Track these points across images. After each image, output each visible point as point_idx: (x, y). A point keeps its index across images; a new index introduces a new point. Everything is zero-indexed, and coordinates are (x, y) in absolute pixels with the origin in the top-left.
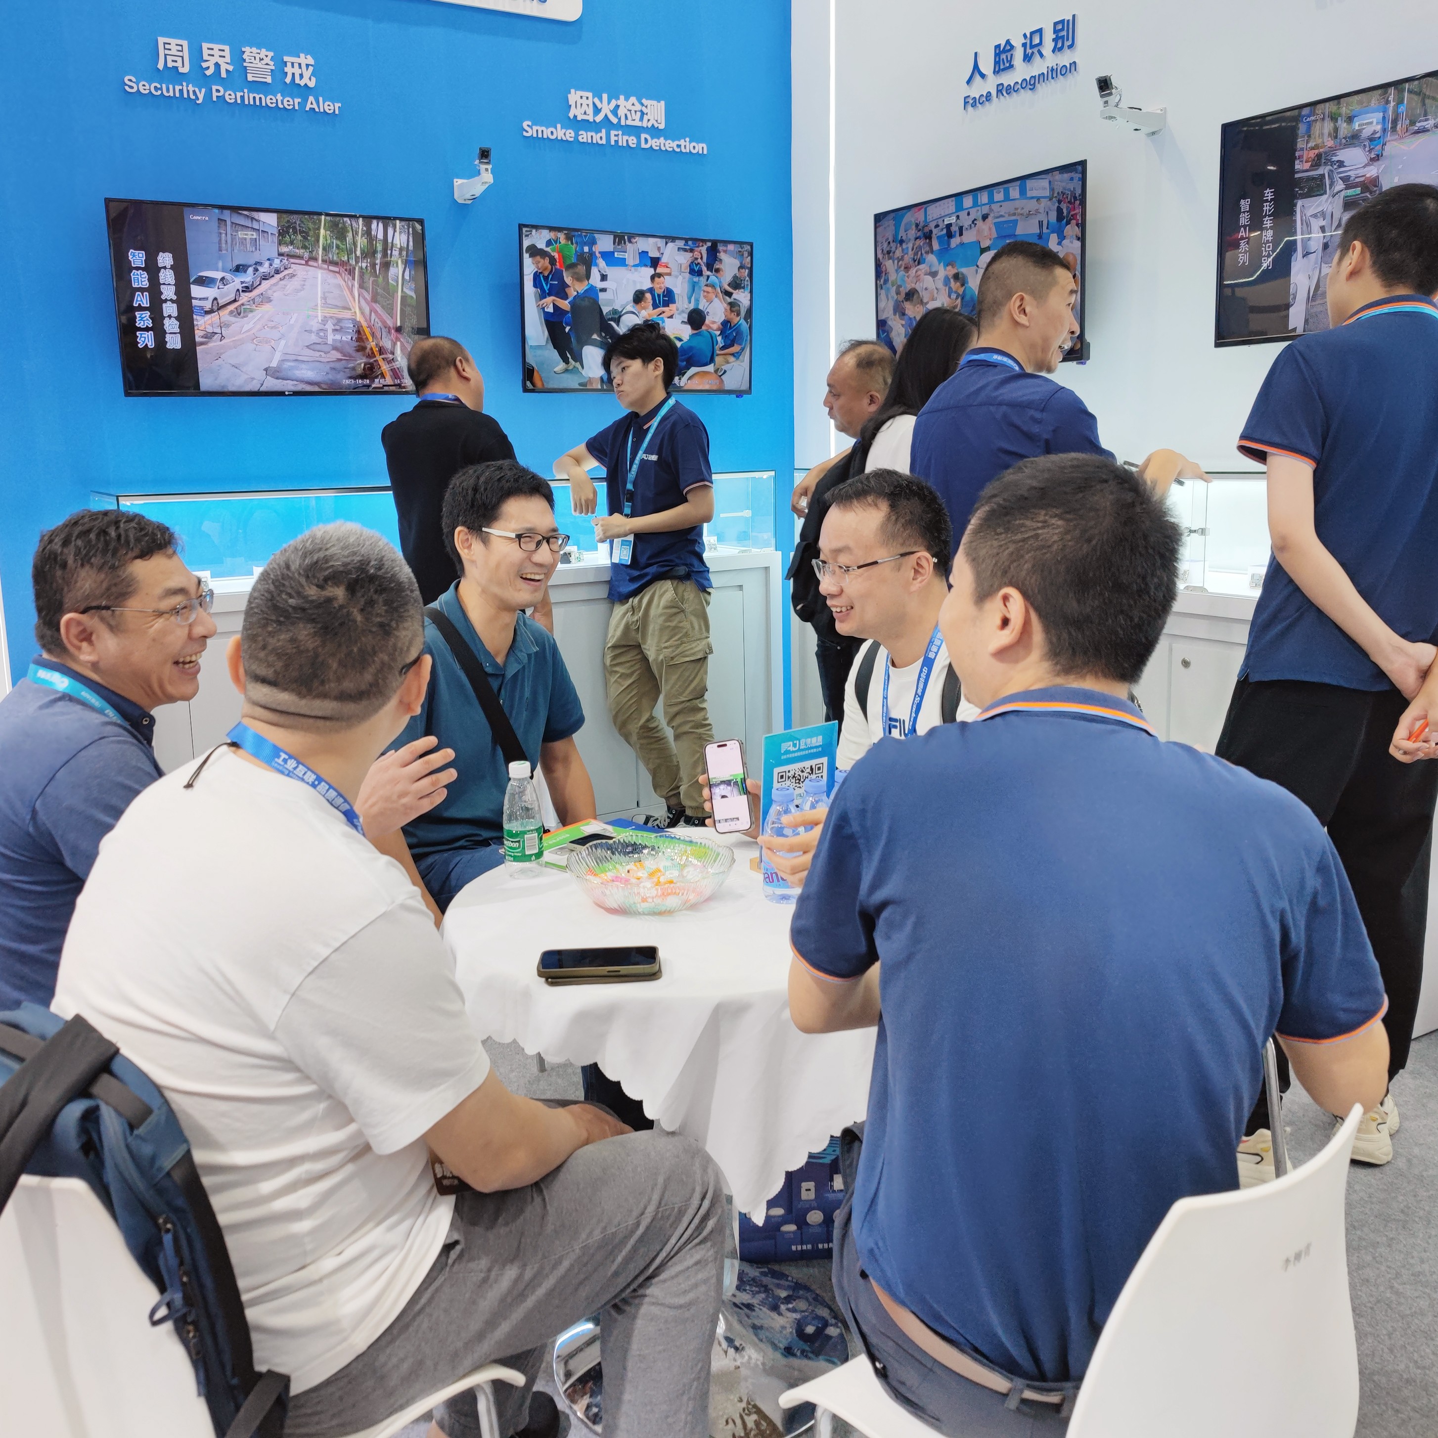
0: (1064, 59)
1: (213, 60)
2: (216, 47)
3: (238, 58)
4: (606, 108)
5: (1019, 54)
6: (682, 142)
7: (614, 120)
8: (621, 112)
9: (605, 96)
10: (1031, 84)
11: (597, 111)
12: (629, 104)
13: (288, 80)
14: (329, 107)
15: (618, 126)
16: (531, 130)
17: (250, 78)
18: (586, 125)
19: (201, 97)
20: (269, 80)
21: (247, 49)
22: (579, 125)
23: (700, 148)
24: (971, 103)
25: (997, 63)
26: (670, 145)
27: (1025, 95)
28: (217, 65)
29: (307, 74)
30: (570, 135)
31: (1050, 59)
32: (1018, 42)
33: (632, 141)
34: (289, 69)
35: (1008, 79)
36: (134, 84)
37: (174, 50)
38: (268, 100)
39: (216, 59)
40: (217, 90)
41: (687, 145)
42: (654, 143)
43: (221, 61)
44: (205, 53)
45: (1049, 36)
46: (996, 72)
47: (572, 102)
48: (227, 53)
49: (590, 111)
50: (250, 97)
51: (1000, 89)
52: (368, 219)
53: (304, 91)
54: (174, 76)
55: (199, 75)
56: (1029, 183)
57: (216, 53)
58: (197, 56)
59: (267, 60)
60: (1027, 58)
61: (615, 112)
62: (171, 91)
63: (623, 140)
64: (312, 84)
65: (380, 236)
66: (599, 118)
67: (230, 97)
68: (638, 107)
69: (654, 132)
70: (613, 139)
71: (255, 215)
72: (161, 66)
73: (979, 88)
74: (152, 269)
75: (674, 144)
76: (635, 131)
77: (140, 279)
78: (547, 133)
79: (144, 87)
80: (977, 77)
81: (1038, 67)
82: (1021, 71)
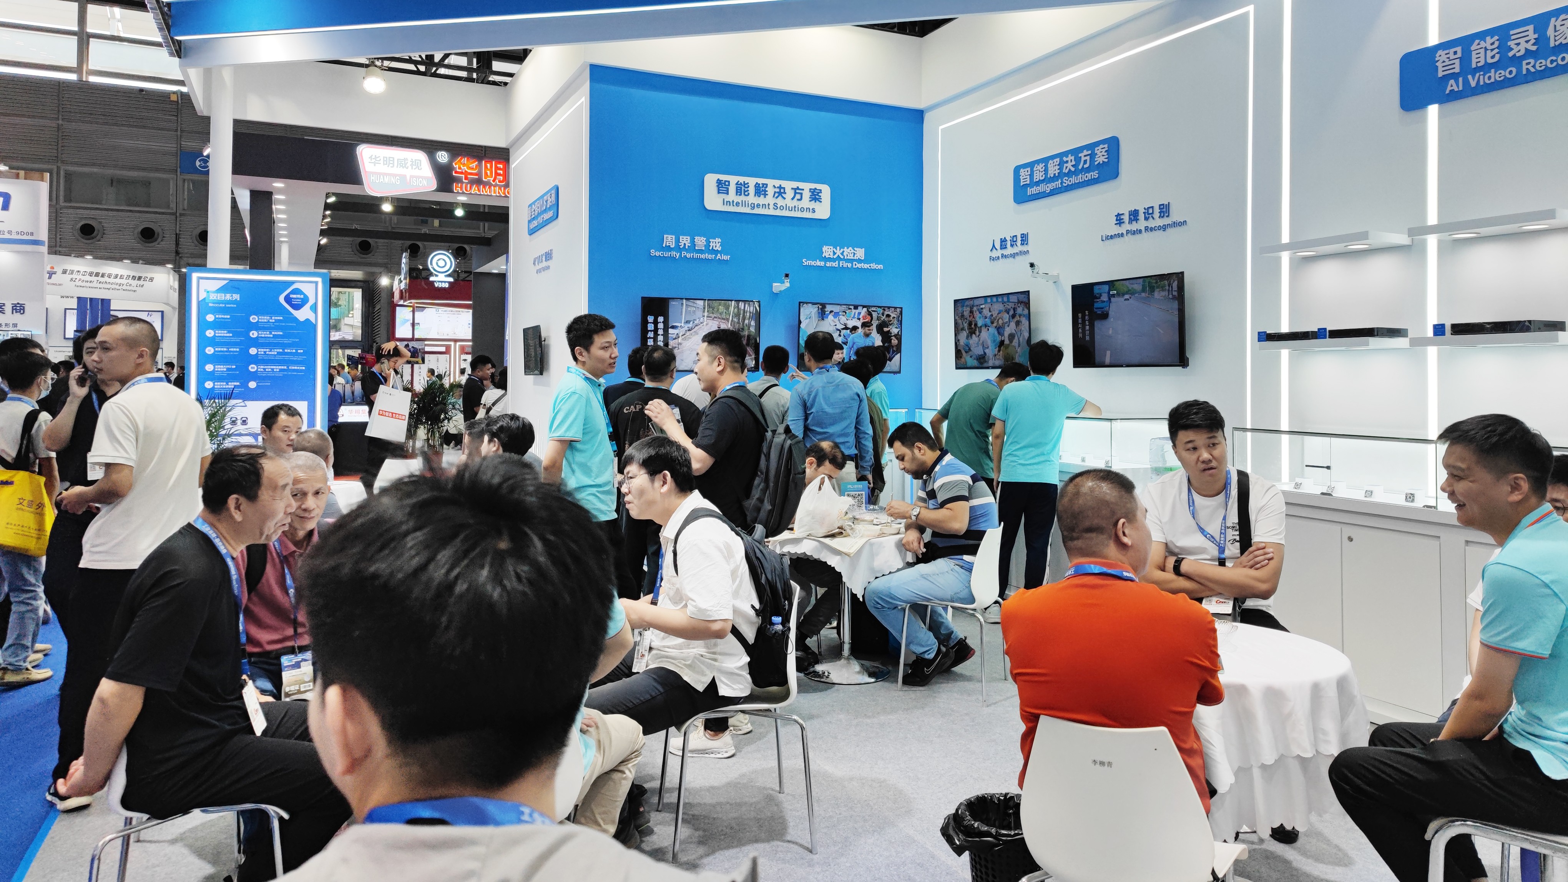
0: (1025, 248)
1: (683, 242)
2: (685, 237)
3: (692, 241)
4: (838, 252)
5: (1009, 243)
6: (872, 265)
7: (842, 257)
8: (845, 254)
9: (838, 248)
10: (1013, 256)
11: (834, 253)
12: (849, 251)
13: (711, 248)
14: (725, 257)
15: (844, 259)
16: (806, 263)
17: (696, 248)
18: (830, 260)
19: (678, 256)
20: (703, 248)
21: (696, 238)
22: (826, 260)
23: (880, 267)
24: (992, 259)
25: (1001, 245)
26: (866, 266)
27: (1011, 259)
28: (685, 244)
29: (718, 245)
30: (822, 264)
31: (1019, 248)
32: (1008, 239)
33: (849, 265)
34: (711, 244)
35: (1005, 252)
36: (654, 253)
37: (670, 240)
38: (703, 256)
39: (685, 242)
40: (684, 253)
41: (874, 266)
42: (859, 266)
43: (686, 243)
44: (681, 239)
45: (1019, 239)
46: (1001, 249)
47: (824, 251)
48: (689, 240)
49: (832, 254)
50: (696, 256)
51: (1003, 256)
52: (738, 301)
53: (716, 252)
54: (669, 248)
55: (678, 248)
56: (1011, 296)
57: (685, 239)
58: (678, 241)
59: (704, 241)
60: (1012, 246)
61: (842, 254)
62: (667, 254)
63: (845, 265)
64: (720, 249)
65: (743, 308)
66: (835, 257)
67: (688, 256)
68: (853, 251)
69: (859, 261)
70: (841, 264)
71: (695, 301)
72: (664, 246)
73: (995, 254)
74: (656, 323)
75: (868, 266)
76: (851, 261)
77: (651, 327)
78: (813, 263)
79: (658, 254)
80: (994, 249)
81: (1015, 250)
82: (1009, 251)
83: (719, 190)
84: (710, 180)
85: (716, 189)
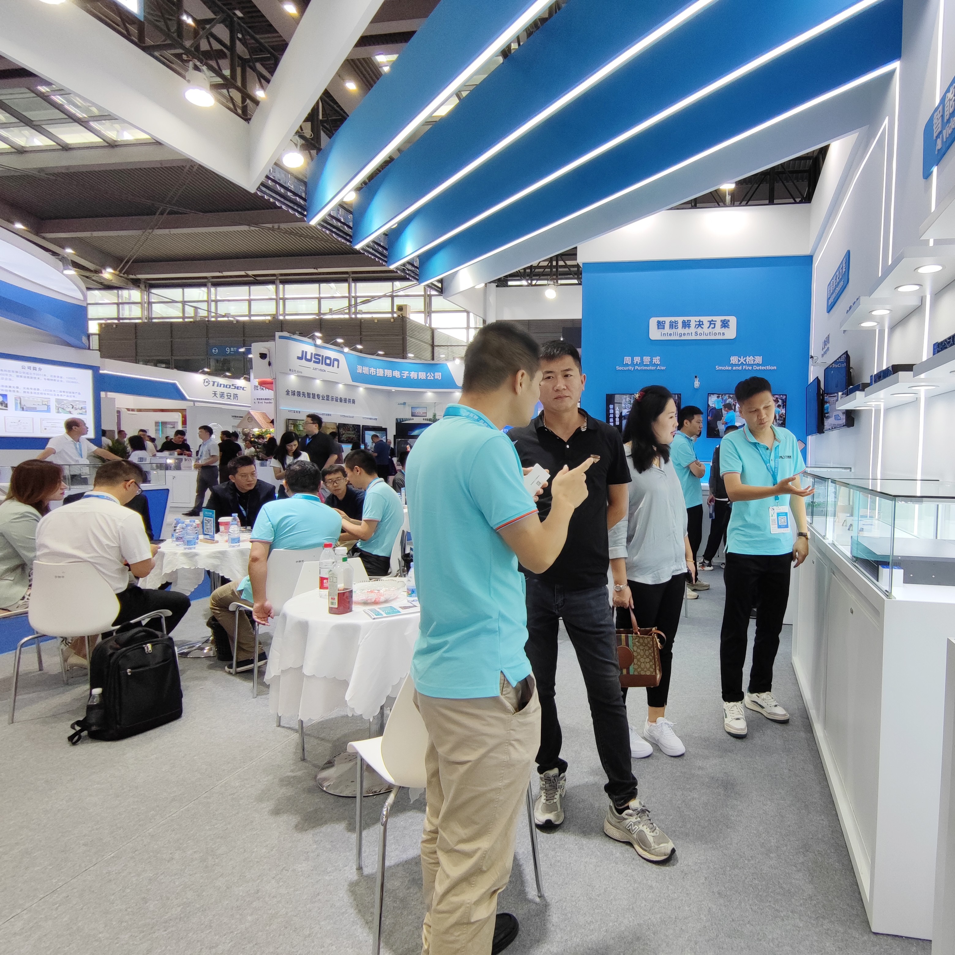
1: (636, 361)
2: (637, 358)
3: (642, 360)
4: (742, 360)
7: (745, 363)
8: (747, 361)
9: (742, 357)
12: (750, 358)
13: (653, 363)
14: (663, 368)
16: (718, 368)
17: (644, 363)
18: (736, 365)
19: (632, 369)
20: (649, 363)
21: (644, 357)
22: (733, 365)
23: (775, 368)
26: (763, 368)
29: (658, 361)
30: (730, 368)
33: (750, 368)
34: (654, 361)
36: (618, 368)
37: (628, 359)
38: (648, 368)
40: (636, 367)
41: (768, 368)
42: (758, 368)
43: (638, 361)
44: (635, 359)
47: (731, 359)
48: (640, 359)
49: (737, 361)
50: (644, 368)
53: (657, 365)
54: (627, 365)
55: (633, 364)
58: (633, 360)
59: (649, 359)
61: (745, 361)
62: (626, 368)
63: (747, 368)
64: (659, 363)
66: (740, 363)
67: (639, 368)
68: (753, 359)
69: (758, 365)
70: (744, 368)
72: (624, 363)
74: (614, 409)
75: (765, 368)
76: (752, 365)
77: (611, 411)
78: (723, 368)
79: (621, 368)
83: (658, 327)
84: (653, 322)
85: (657, 326)
